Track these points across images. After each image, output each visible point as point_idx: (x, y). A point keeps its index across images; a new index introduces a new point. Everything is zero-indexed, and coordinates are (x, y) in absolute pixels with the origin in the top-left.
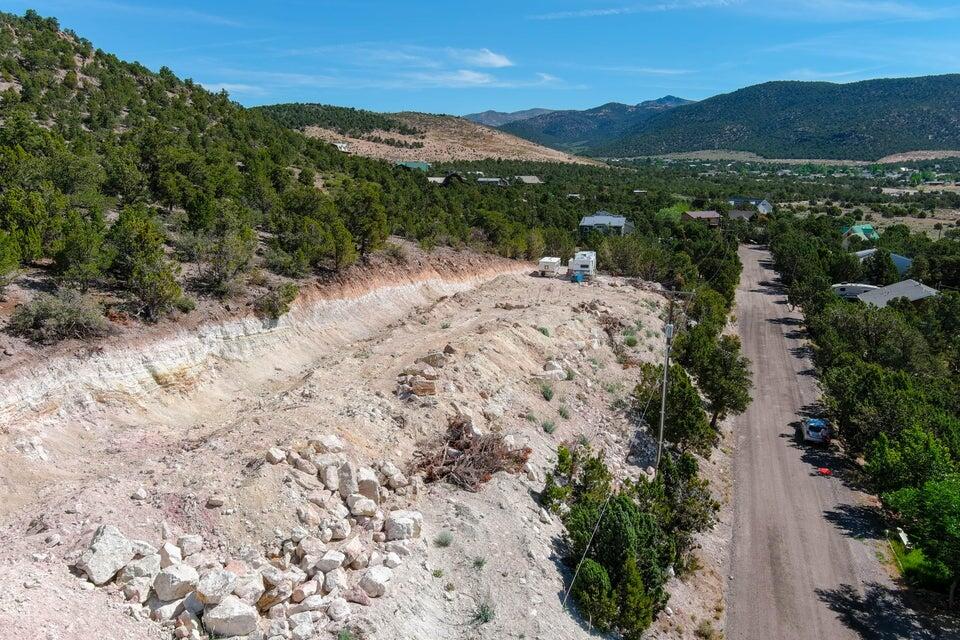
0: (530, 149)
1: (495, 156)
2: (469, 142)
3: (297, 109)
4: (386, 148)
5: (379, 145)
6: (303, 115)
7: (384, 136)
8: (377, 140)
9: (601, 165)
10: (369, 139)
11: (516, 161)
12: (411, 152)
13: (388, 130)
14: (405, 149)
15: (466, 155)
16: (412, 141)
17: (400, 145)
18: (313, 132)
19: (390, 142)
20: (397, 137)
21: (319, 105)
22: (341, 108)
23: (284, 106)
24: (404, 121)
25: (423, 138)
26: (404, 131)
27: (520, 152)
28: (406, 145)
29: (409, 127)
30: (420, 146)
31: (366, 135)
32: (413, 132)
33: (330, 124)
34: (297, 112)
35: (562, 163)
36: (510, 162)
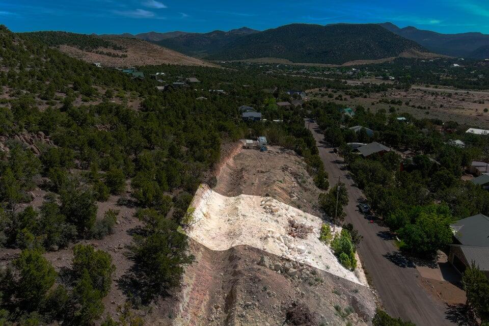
0: (183, 58)
1: (167, 62)
2: (151, 54)
3: (53, 34)
4: (107, 57)
5: (103, 56)
6: (56, 38)
7: (105, 51)
8: (101, 53)
9: (219, 67)
10: (97, 53)
11: (177, 65)
12: (121, 60)
13: (107, 47)
14: (117, 58)
15: (150, 61)
16: (121, 54)
17: (114, 56)
18: (65, 49)
19: (109, 54)
20: (113, 51)
21: (65, 32)
22: (78, 34)
23: (45, 32)
24: (115, 42)
25: (126, 52)
26: (115, 48)
27: (179, 60)
28: (118, 56)
29: (118, 46)
30: (125, 56)
31: (94, 50)
32: (120, 49)
33: (74, 44)
34: (53, 36)
35: (201, 66)
36: (175, 66)
